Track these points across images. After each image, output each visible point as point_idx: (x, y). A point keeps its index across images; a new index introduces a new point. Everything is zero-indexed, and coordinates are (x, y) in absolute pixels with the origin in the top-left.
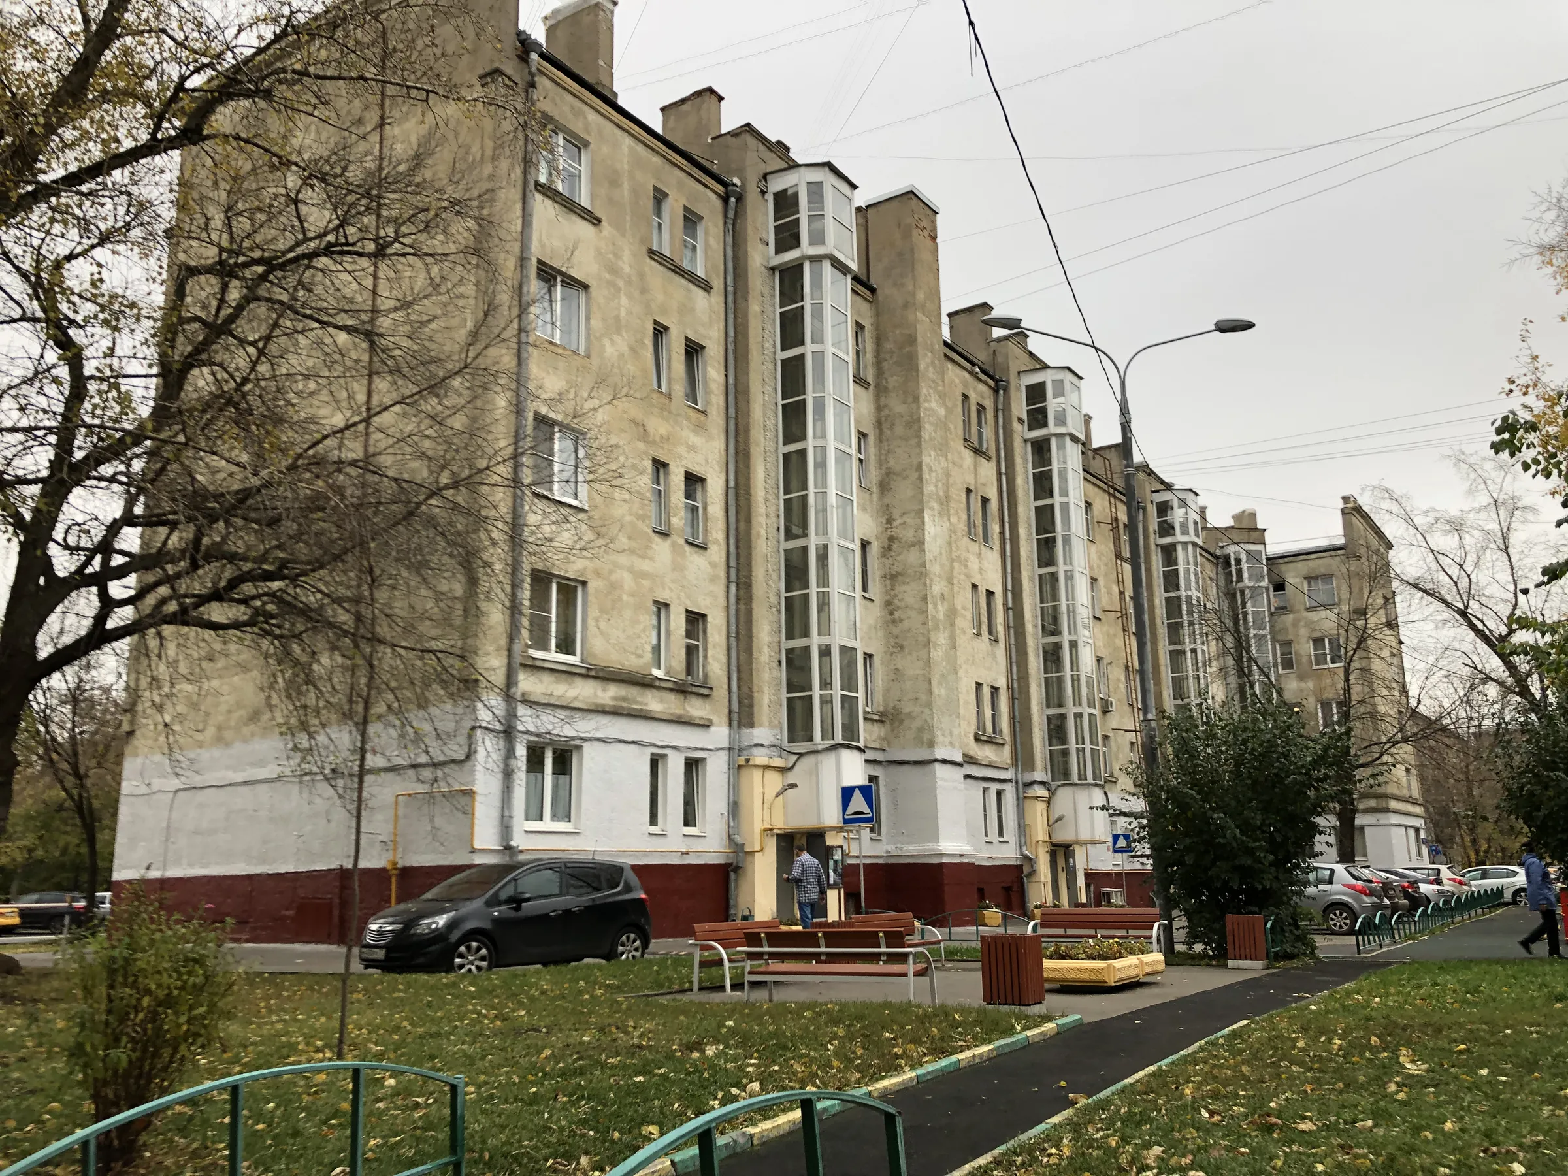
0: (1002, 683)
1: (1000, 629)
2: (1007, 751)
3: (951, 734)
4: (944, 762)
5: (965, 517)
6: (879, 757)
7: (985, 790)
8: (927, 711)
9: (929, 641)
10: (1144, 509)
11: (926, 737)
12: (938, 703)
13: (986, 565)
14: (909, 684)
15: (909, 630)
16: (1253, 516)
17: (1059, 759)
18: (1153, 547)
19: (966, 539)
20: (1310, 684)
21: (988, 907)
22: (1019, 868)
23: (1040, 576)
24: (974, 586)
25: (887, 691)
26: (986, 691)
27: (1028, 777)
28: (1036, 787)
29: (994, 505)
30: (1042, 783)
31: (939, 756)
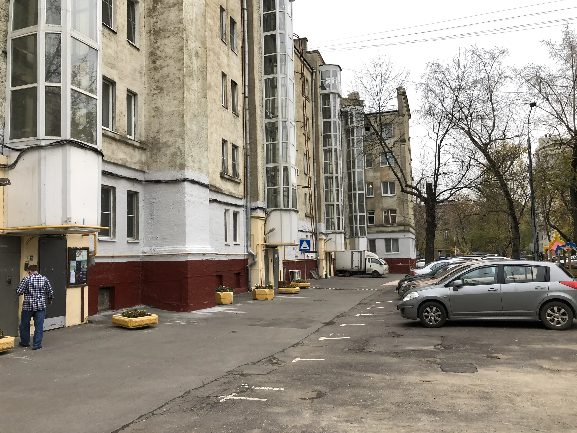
0: (240, 144)
1: (240, 109)
2: (241, 187)
3: (200, 162)
4: (193, 182)
5: (219, 24)
6: (139, 176)
7: (226, 211)
8: (180, 140)
9: (183, 84)
10: (316, 74)
11: (178, 161)
12: (189, 135)
13: (232, 64)
14: (165, 120)
15: (168, 75)
16: (358, 94)
17: (272, 195)
18: (319, 95)
19: (219, 40)
20: (378, 174)
21: (224, 291)
22: (245, 261)
23: (266, 80)
24: (224, 75)
25: (149, 124)
26: (230, 147)
27: (254, 205)
28: (258, 211)
29: (238, 26)
30: (262, 209)
31: (190, 177)
